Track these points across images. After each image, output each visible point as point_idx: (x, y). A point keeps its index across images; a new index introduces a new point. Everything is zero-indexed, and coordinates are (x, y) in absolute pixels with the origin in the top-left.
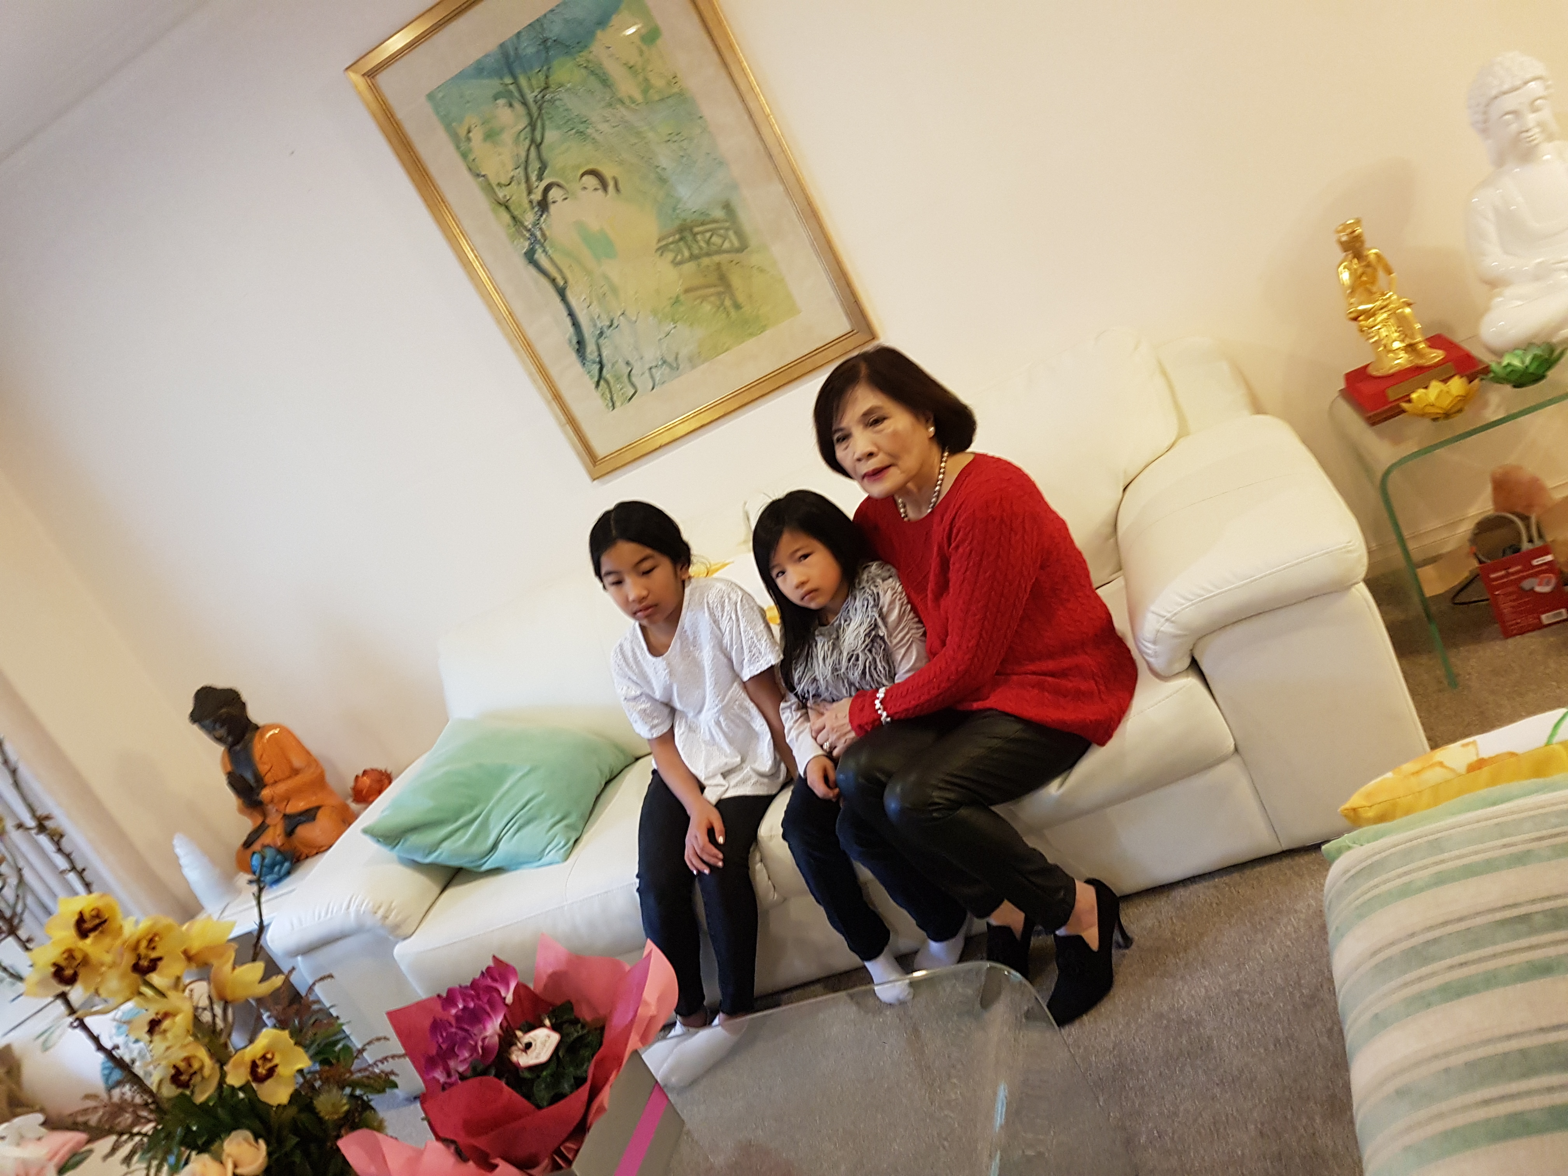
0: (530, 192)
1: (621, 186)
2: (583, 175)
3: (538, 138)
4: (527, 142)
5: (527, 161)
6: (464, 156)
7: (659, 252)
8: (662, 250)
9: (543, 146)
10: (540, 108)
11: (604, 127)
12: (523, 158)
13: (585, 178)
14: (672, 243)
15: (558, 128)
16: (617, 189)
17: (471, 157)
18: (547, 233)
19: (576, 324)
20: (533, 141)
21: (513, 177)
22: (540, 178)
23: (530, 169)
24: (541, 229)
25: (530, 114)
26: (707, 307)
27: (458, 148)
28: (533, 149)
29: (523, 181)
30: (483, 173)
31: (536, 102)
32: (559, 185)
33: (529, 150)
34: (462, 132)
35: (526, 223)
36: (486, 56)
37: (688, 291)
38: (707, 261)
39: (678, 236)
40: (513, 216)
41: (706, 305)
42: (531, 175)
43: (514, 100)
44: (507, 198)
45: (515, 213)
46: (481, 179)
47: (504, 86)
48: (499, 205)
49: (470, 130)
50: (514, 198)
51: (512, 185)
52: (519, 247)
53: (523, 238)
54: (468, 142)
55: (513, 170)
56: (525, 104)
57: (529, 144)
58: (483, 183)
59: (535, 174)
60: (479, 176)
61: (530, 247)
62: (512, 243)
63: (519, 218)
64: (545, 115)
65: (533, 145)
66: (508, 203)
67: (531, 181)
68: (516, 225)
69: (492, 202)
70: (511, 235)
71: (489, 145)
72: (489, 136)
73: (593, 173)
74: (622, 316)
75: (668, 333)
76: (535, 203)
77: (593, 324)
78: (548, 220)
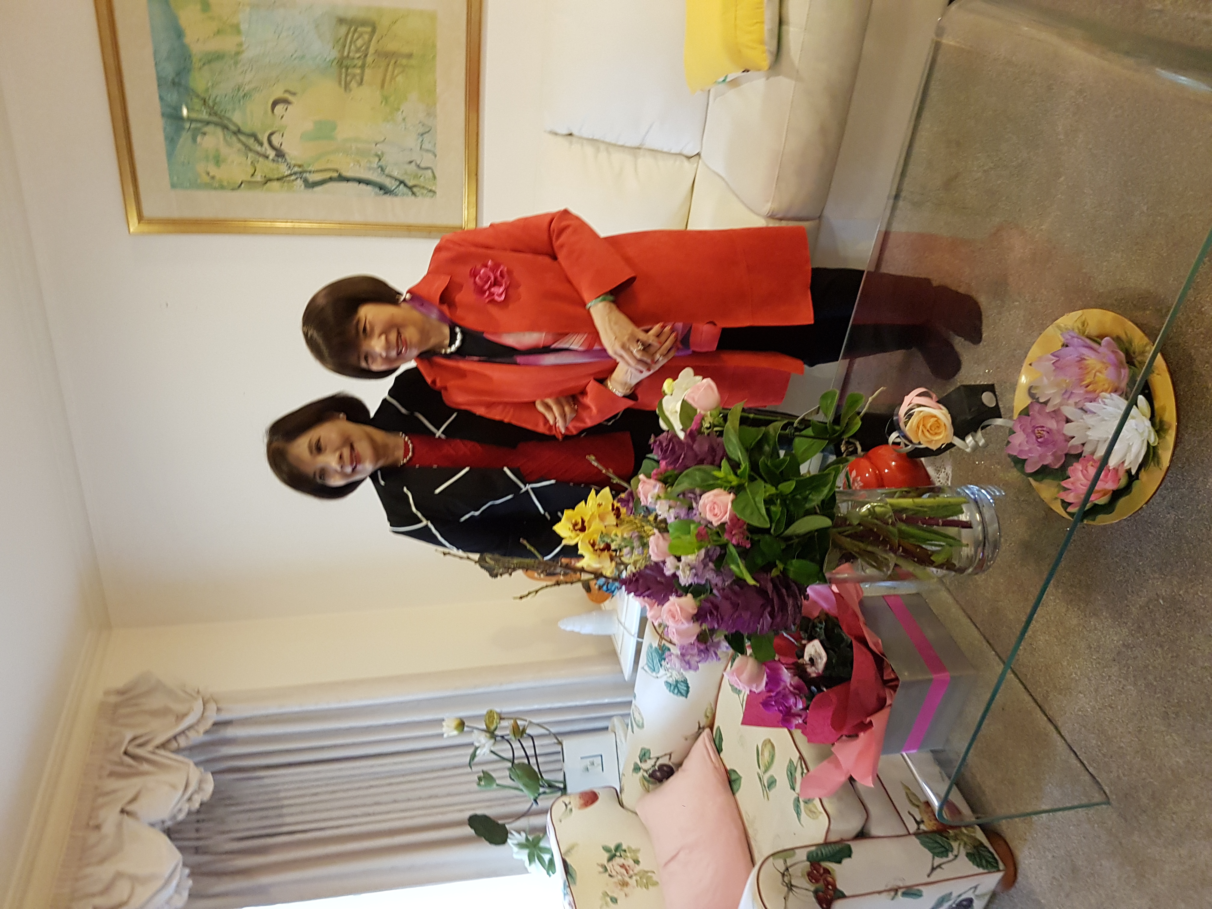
0: (266, 157)
1: (292, 90)
2: (273, 112)
3: (235, 129)
4: (234, 138)
5: (247, 147)
6: (222, 187)
7: (348, 91)
8: (347, 88)
9: (242, 130)
10: (216, 114)
11: (249, 76)
12: (243, 148)
13: (276, 112)
14: (346, 77)
15: (234, 109)
16: (294, 94)
17: (225, 184)
18: (299, 163)
19: (367, 182)
20: (234, 133)
21: (251, 163)
22: (261, 144)
23: (252, 148)
24: (294, 165)
25: (216, 124)
26: (400, 79)
27: (215, 189)
28: (240, 137)
29: (257, 157)
30: (240, 183)
31: (210, 114)
32: (272, 134)
33: (239, 140)
34: (207, 179)
35: (286, 174)
36: (165, 129)
37: (382, 86)
38: (369, 59)
39: (344, 70)
40: (278, 179)
41: (398, 79)
42: (256, 150)
43: (202, 129)
44: (263, 176)
45: (276, 177)
46: (243, 185)
47: (190, 131)
48: (265, 185)
49: (208, 173)
50: (265, 171)
51: (257, 166)
52: (298, 188)
53: (295, 181)
54: (214, 179)
55: (247, 159)
56: (208, 123)
57: (236, 137)
58: (245, 186)
59: (257, 145)
60: (240, 185)
61: (302, 180)
62: (294, 191)
63: (281, 176)
64: (222, 114)
65: (238, 135)
66: (267, 177)
67: (261, 152)
68: (283, 182)
69: (261, 187)
70: (288, 189)
71: (223, 165)
72: (218, 162)
73: (275, 104)
74: (378, 146)
75: (404, 119)
76: (276, 158)
77: (372, 170)
78: (291, 157)
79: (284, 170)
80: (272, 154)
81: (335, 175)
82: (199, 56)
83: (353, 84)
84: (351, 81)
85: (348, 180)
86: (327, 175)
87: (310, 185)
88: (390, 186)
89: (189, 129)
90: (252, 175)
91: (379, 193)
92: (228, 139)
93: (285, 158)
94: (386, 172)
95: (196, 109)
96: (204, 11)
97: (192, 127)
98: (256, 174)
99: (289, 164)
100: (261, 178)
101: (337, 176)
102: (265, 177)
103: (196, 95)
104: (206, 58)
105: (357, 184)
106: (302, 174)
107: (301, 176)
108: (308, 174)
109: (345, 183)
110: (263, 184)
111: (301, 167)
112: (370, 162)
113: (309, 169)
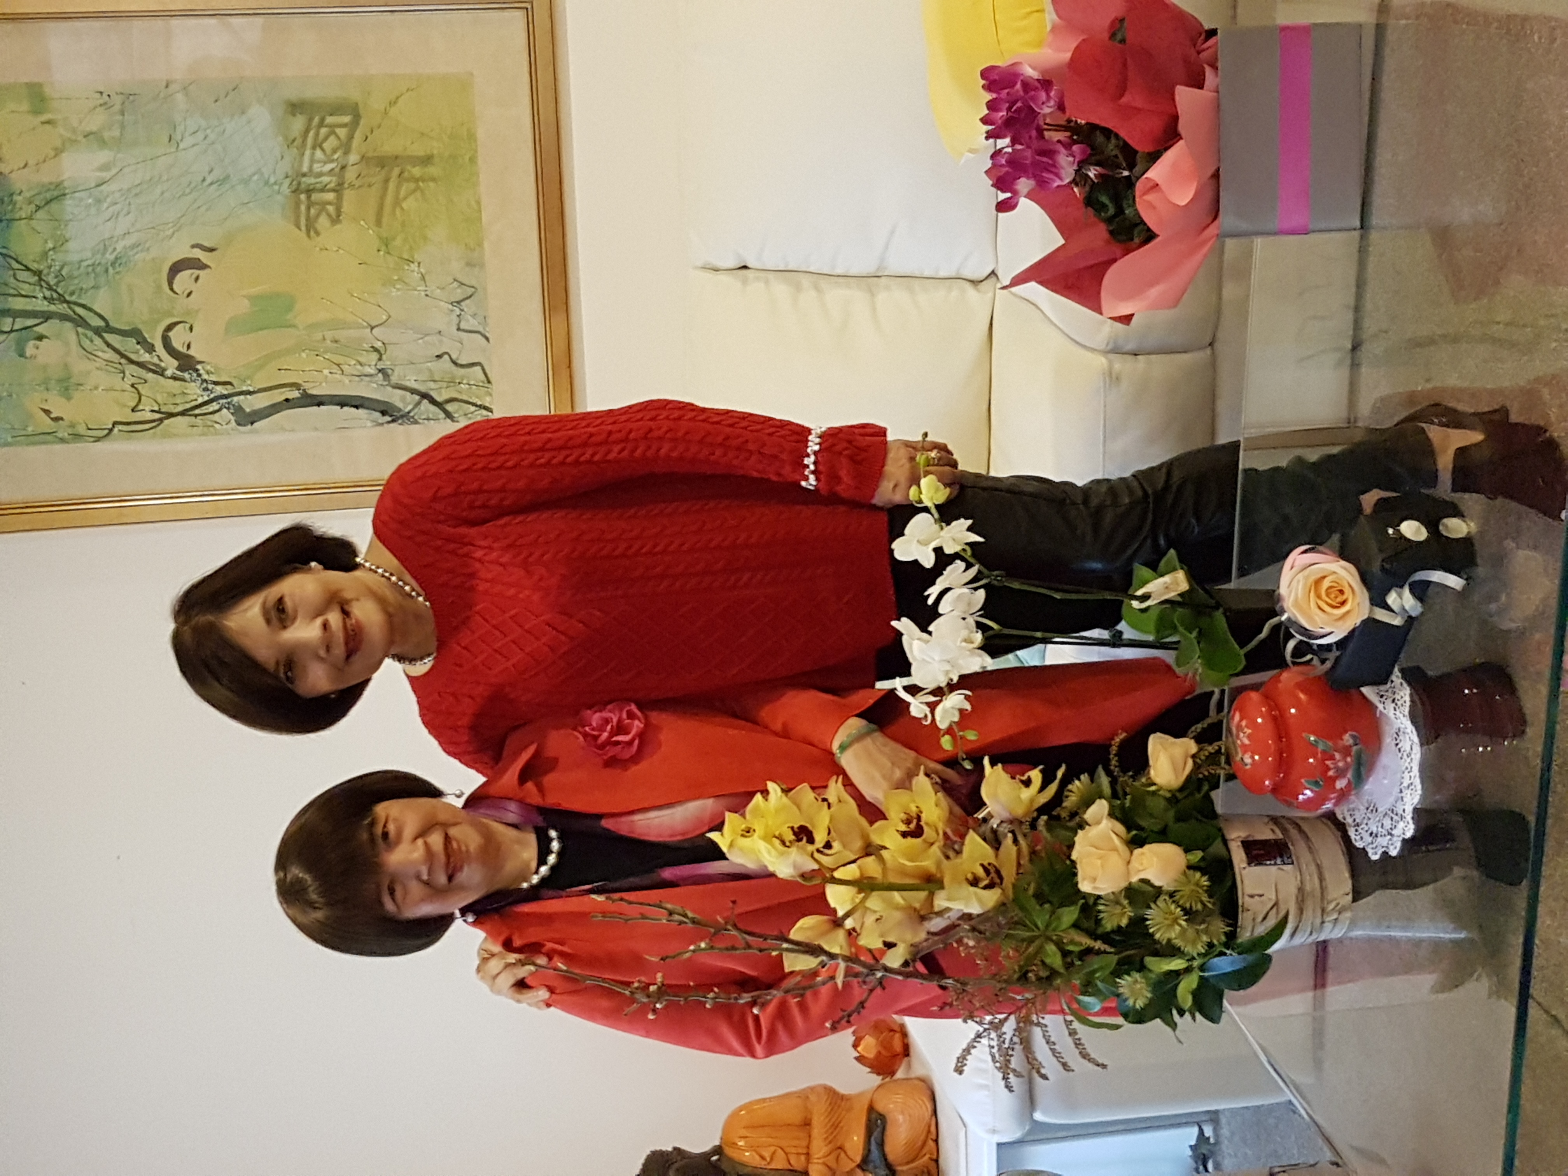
0: (161, 372)
1: (208, 242)
2: (172, 289)
3: (97, 322)
4: (98, 341)
5: (123, 356)
6: (77, 437)
7: (312, 233)
8: (311, 228)
9: (111, 324)
10: (62, 300)
11: (123, 224)
12: (116, 357)
13: (175, 287)
14: (308, 209)
15: (96, 287)
16: (211, 250)
17: (82, 430)
18: (225, 376)
19: (357, 403)
20: (98, 331)
21: (133, 386)
22: (151, 349)
23: (133, 357)
24: (216, 383)
25: (64, 318)
26: (409, 204)
27: (62, 440)
28: (109, 337)
29: (142, 372)
30: (110, 426)
31: (51, 300)
32: (170, 328)
33: (109, 345)
34: (46, 423)
35: (200, 400)
37: (378, 223)
38: (350, 175)
39: (303, 197)
40: (183, 413)
41: (405, 205)
42: (141, 360)
43: (35, 329)
44: (156, 408)
45: (180, 409)
46: (116, 430)
47: (13, 335)
48: (158, 425)
49: (47, 412)
50: (160, 400)
51: (142, 392)
52: (225, 427)
53: (217, 415)
54: (61, 422)
55: (123, 379)
56: (47, 316)
57: (100, 340)
58: (120, 431)
59: (142, 351)
60: (111, 430)
61: (232, 411)
62: (217, 433)
63: (188, 406)
64: (73, 298)
65: (105, 335)
66: (163, 410)
67: (150, 363)
68: (196, 416)
69: (151, 431)
70: (205, 429)
71: (77, 395)
72: (67, 389)
73: (176, 269)
74: (374, 331)
75: (423, 278)
76: (178, 373)
77: (367, 379)
78: (208, 368)
79: (195, 392)
80: (171, 365)
81: (295, 394)
82: (27, 195)
83: (323, 222)
84: (318, 216)
85: (319, 401)
86: (278, 396)
87: (246, 419)
88: (400, 405)
89: (12, 331)
90: (133, 410)
91: (380, 421)
92: (86, 343)
93: (197, 370)
94: (394, 379)
95: (23, 293)
96: (36, 112)
97: (16, 327)
98: (140, 407)
99: (205, 381)
100: (149, 414)
101: (299, 395)
102: (159, 412)
103: (23, 268)
104: (42, 197)
105: (338, 407)
106: (229, 400)
107: (229, 403)
108: (242, 397)
109: (316, 408)
110: (154, 424)
111: (229, 387)
112: (361, 364)
113: (245, 388)
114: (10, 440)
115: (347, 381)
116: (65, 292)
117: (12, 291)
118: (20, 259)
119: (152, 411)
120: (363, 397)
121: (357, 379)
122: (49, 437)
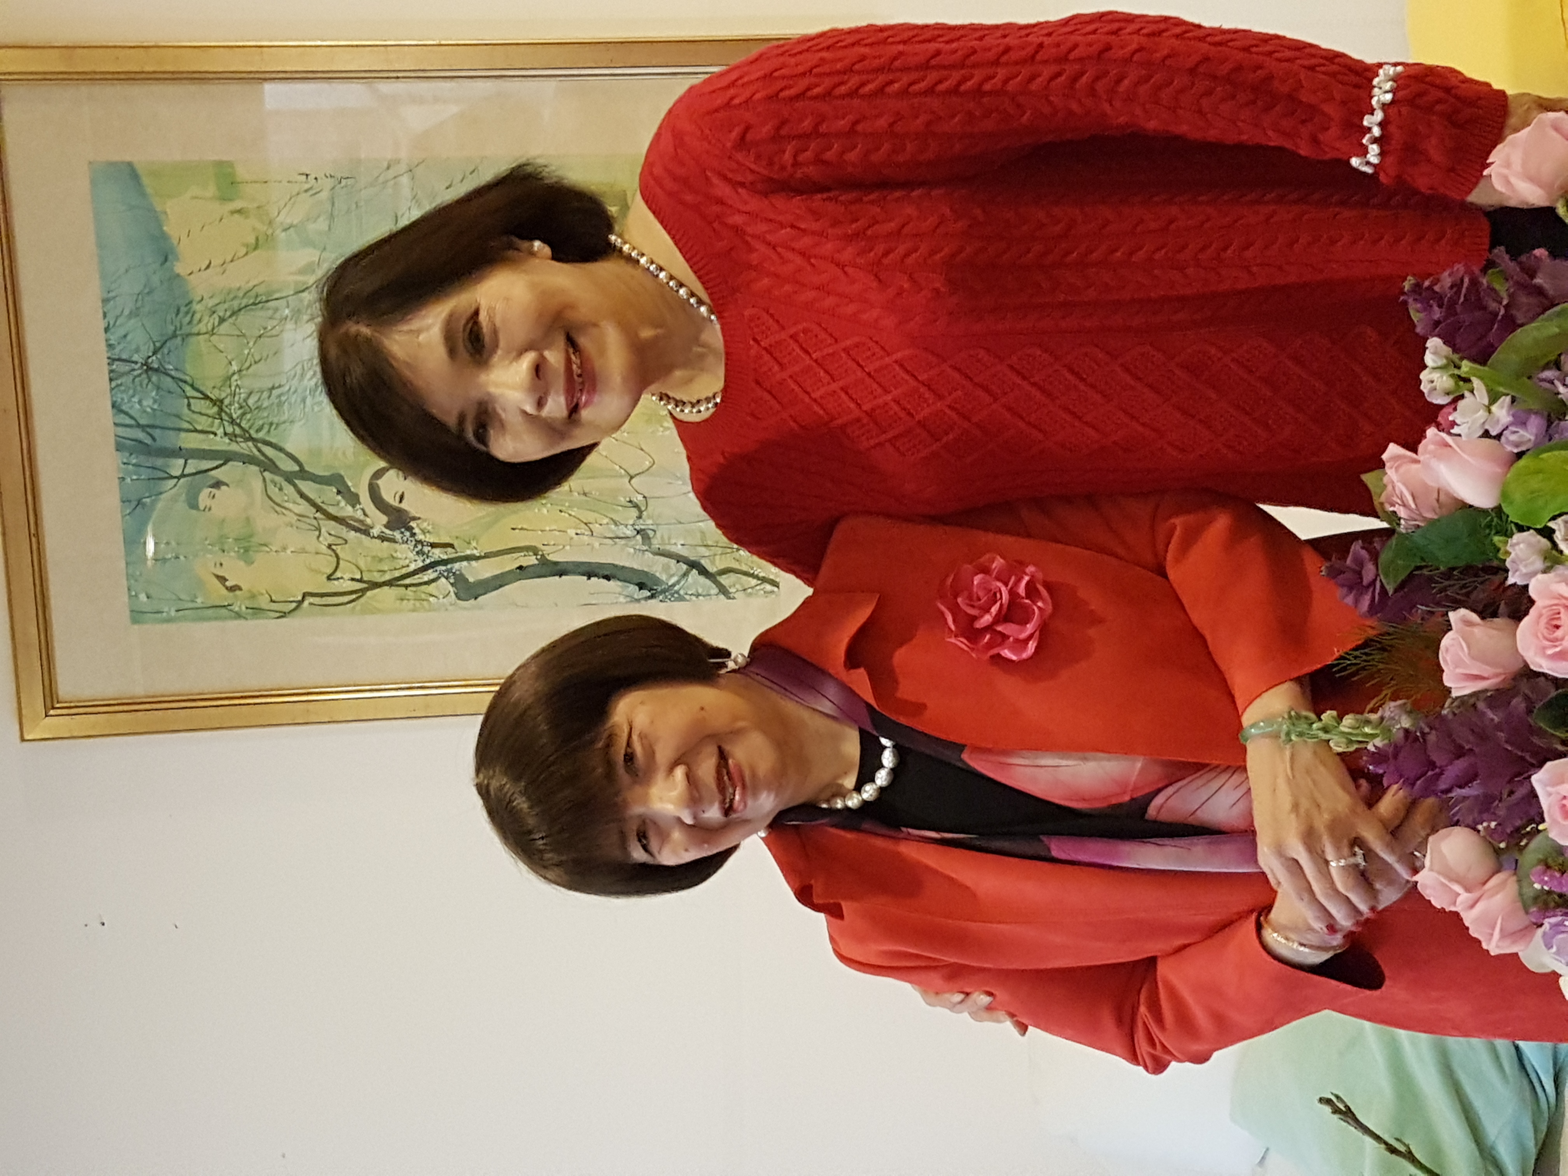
0: (365, 531)
3: (290, 466)
4: (289, 489)
5: (319, 509)
6: (257, 611)
9: (307, 468)
10: (248, 437)
12: (310, 511)
17: (264, 602)
20: (289, 478)
21: (329, 546)
22: (353, 499)
23: (332, 510)
24: (433, 545)
25: (248, 460)
27: (239, 616)
28: (303, 484)
29: (343, 531)
30: (300, 598)
31: (233, 437)
32: (378, 475)
33: (302, 495)
34: (219, 593)
35: (413, 567)
40: (390, 583)
42: (340, 514)
43: (213, 473)
44: (358, 577)
45: (387, 577)
46: (306, 603)
47: (182, 480)
48: (360, 597)
49: (222, 579)
50: (362, 565)
51: (341, 555)
52: (441, 600)
53: (434, 584)
54: (238, 593)
55: (318, 537)
56: (227, 458)
57: (292, 488)
58: (311, 604)
59: (343, 503)
60: (300, 603)
61: (452, 581)
62: (432, 609)
63: (397, 574)
64: (261, 435)
65: (297, 481)
66: (365, 579)
67: (352, 518)
68: (407, 586)
69: (348, 605)
70: (418, 604)
71: (259, 558)
72: (247, 550)
76: (387, 531)
77: (623, 542)
78: (425, 525)
79: (407, 556)
80: (378, 521)
81: (532, 560)
82: (211, 303)
85: (560, 570)
86: (509, 563)
87: (469, 591)
88: (664, 577)
89: (183, 475)
90: (329, 578)
91: (636, 597)
92: (273, 491)
93: (410, 529)
94: (656, 543)
95: (199, 428)
96: (224, 199)
97: (187, 471)
98: (338, 574)
99: (420, 542)
100: (350, 582)
101: (536, 562)
102: (360, 580)
103: (201, 396)
104: (226, 306)
105: (585, 578)
106: (449, 566)
107: (448, 571)
108: (465, 563)
109: (557, 578)
110: (354, 596)
111: (450, 550)
112: (616, 523)
113: (468, 552)
114: (173, 613)
115: (597, 545)
116: (250, 428)
117: (186, 426)
118: (198, 384)
119: (353, 579)
120: (615, 566)
121: (610, 541)
122: (224, 611)
